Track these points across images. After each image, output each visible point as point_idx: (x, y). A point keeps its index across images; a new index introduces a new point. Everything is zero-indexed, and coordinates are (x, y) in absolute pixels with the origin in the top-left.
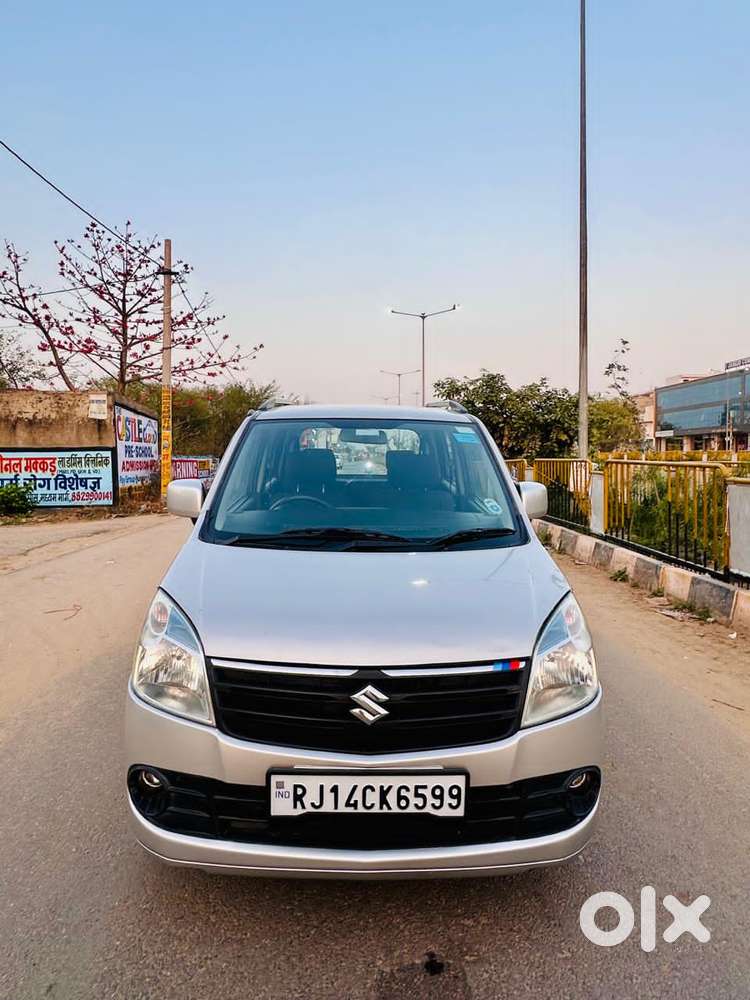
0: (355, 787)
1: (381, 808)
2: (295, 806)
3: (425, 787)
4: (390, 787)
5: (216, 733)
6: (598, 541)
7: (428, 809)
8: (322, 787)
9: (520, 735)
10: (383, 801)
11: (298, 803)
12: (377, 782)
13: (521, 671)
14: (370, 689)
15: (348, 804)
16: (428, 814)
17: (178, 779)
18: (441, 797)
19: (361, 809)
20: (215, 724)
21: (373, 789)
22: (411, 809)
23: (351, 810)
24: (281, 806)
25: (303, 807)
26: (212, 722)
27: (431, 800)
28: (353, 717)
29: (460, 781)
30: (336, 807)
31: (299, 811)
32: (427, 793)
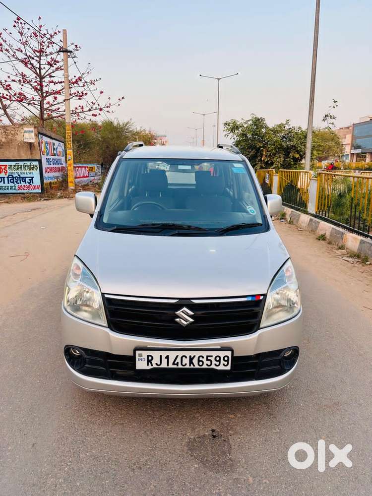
0: (177, 356)
1: (190, 365)
2: (148, 365)
3: (212, 356)
4: (194, 356)
5: (108, 330)
6: (312, 217)
7: (213, 366)
8: (161, 356)
9: (259, 332)
10: (191, 362)
11: (149, 363)
12: (188, 354)
13: (261, 301)
14: (185, 309)
15: (174, 364)
16: (213, 369)
17: (89, 352)
18: (219, 361)
19: (180, 366)
20: (107, 326)
21: (186, 357)
22: (205, 366)
23: (175, 366)
24: (141, 365)
25: (152, 365)
26: (106, 325)
27: (214, 362)
28: (177, 323)
29: (229, 354)
30: (168, 365)
31: (150, 367)
32: (213, 359)
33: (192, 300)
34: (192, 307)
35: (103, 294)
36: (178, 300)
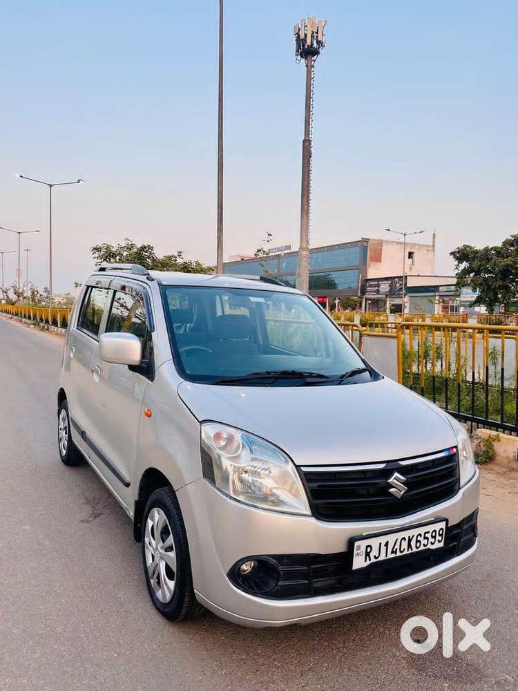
0: (397, 540)
1: (408, 550)
2: (366, 561)
3: (428, 532)
4: (413, 536)
5: (313, 520)
7: (430, 546)
8: (380, 544)
9: (461, 492)
10: (409, 546)
11: (368, 557)
12: (407, 534)
13: (455, 454)
14: (396, 474)
15: (392, 552)
16: (429, 549)
18: (435, 537)
19: (399, 554)
20: (311, 514)
21: (405, 540)
22: (422, 548)
23: (394, 555)
24: (359, 562)
25: (370, 560)
27: (431, 540)
28: (391, 494)
29: (443, 525)
30: (386, 556)
31: (368, 562)
32: (428, 535)
33: (400, 462)
34: (404, 470)
35: (298, 467)
36: (385, 464)
